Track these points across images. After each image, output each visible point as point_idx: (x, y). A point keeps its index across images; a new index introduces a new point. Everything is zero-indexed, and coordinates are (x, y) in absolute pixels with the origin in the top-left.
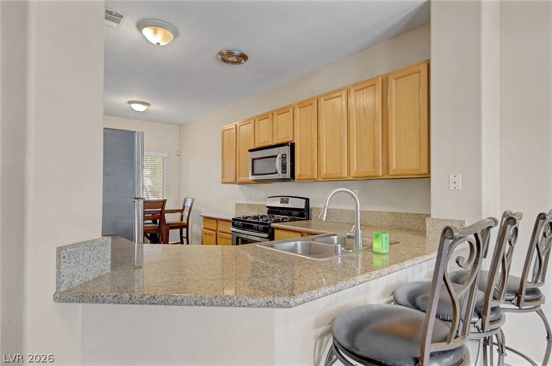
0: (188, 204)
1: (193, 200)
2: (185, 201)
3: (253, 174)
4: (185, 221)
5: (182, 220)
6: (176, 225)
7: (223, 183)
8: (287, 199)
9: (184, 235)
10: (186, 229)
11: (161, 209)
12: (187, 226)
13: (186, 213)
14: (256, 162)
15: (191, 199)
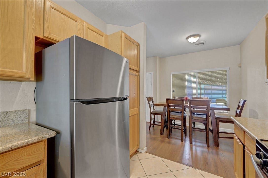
1: (245, 101)
2: (240, 101)
11: (207, 106)
13: (238, 111)
15: (243, 100)
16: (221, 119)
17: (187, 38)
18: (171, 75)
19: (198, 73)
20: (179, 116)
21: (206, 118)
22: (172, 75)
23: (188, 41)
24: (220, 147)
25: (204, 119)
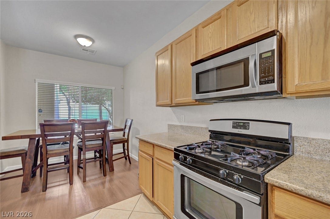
0: (128, 124)
1: (132, 120)
2: (126, 121)
3: (198, 91)
4: (126, 137)
5: (124, 136)
6: (119, 141)
7: (157, 106)
8: (244, 123)
9: (126, 148)
10: (127, 143)
11: (104, 129)
12: (127, 141)
13: (127, 131)
14: (202, 77)
15: (130, 120)
16: (114, 141)
17: (77, 36)
18: (35, 82)
19: (82, 87)
20: (65, 149)
21: (102, 143)
22: (37, 84)
23: (77, 41)
24: (114, 171)
25: (100, 145)
